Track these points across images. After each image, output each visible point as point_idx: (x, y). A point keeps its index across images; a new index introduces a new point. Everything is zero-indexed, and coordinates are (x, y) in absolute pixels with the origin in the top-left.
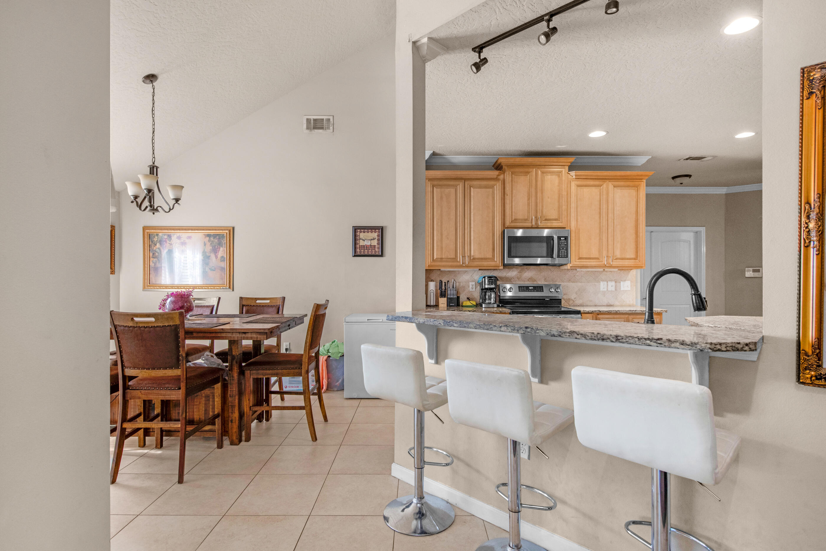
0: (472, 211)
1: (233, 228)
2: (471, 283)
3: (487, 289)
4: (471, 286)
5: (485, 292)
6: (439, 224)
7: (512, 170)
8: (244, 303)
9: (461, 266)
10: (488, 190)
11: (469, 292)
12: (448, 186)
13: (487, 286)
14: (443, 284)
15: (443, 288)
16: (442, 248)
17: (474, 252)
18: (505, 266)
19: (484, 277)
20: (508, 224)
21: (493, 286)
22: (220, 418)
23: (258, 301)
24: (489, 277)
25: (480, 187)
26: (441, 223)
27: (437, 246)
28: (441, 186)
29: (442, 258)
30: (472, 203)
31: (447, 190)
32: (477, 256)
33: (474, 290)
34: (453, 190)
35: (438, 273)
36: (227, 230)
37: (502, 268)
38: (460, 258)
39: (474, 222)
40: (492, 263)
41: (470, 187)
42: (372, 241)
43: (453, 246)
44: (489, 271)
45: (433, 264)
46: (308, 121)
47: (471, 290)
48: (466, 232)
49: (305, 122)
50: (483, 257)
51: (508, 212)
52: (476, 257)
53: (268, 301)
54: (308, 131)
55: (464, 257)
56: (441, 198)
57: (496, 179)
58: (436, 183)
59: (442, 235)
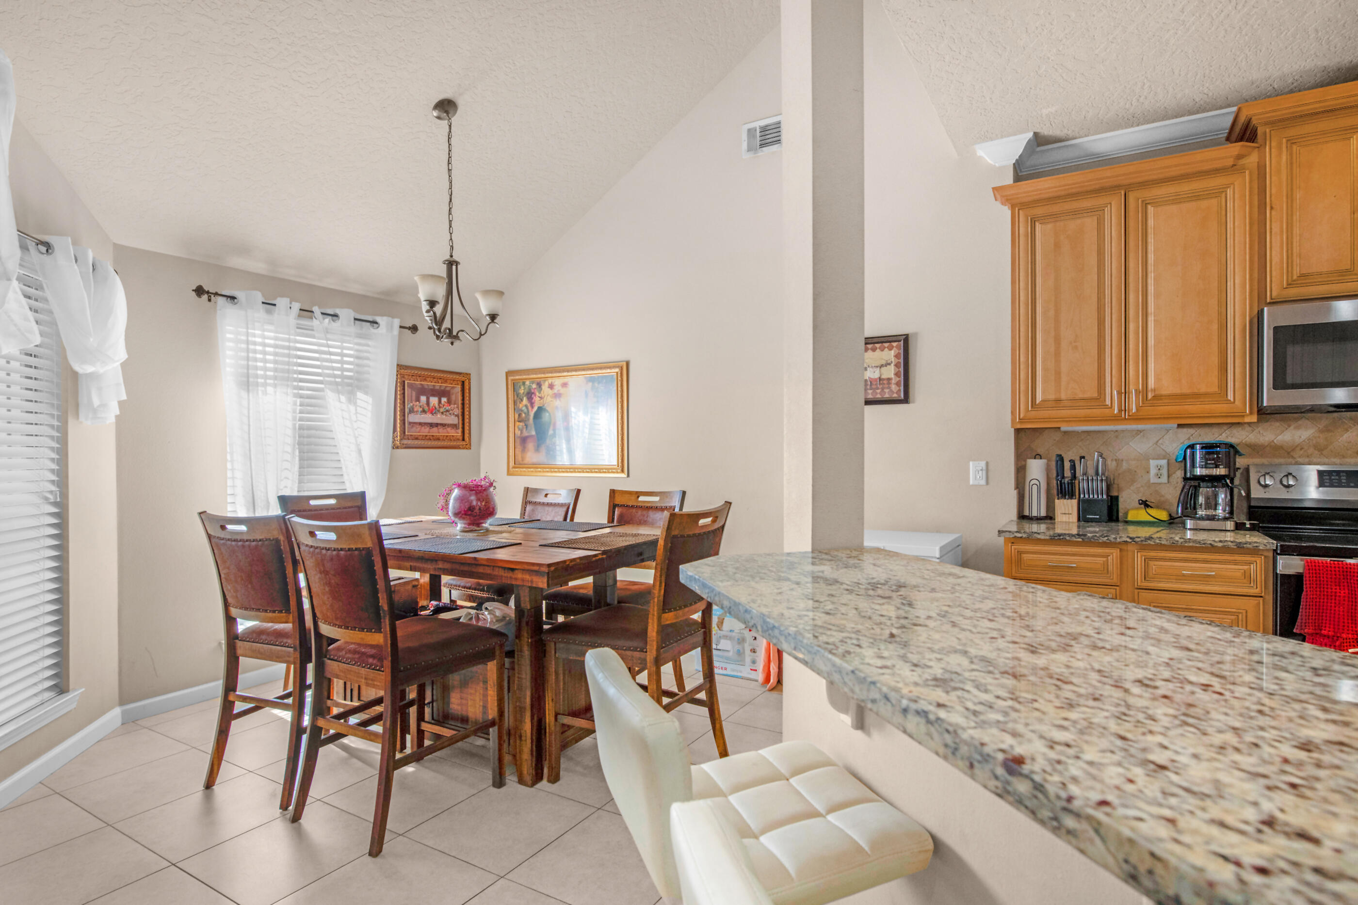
0: (1151, 268)
1: (628, 364)
2: (1153, 463)
3: (1202, 478)
4: (1153, 471)
5: (1196, 488)
6: (1052, 313)
7: (1292, 132)
8: (618, 500)
9: (1116, 419)
10: (1204, 204)
11: (1149, 485)
12: (1075, 214)
13: (1198, 472)
14: (1067, 465)
15: (1068, 473)
16: (1058, 374)
17: (1158, 379)
18: (1264, 414)
19: (1192, 447)
20: (1274, 290)
21: (1221, 471)
23: (641, 498)
24: (1209, 448)
25: (1177, 200)
26: (1057, 311)
27: (1045, 369)
28: (1053, 217)
29: (1058, 401)
30: (1151, 248)
31: (1073, 225)
32: (1168, 387)
33: (1164, 479)
34: (1090, 223)
35: (1057, 436)
36: (618, 367)
37: (1254, 418)
38: (1112, 396)
39: (1157, 296)
40: (1222, 408)
41: (1145, 205)
42: (883, 369)
43: (1091, 369)
44: (1215, 430)
45: (1033, 414)
46: (751, 132)
47: (1153, 479)
48: (1132, 326)
49: (744, 136)
50: (1186, 390)
51: (1275, 255)
52: (1164, 392)
53: (657, 499)
54: (751, 155)
55: (1124, 393)
56: (1057, 246)
57: (1234, 168)
58: (1039, 211)
59: (1057, 340)
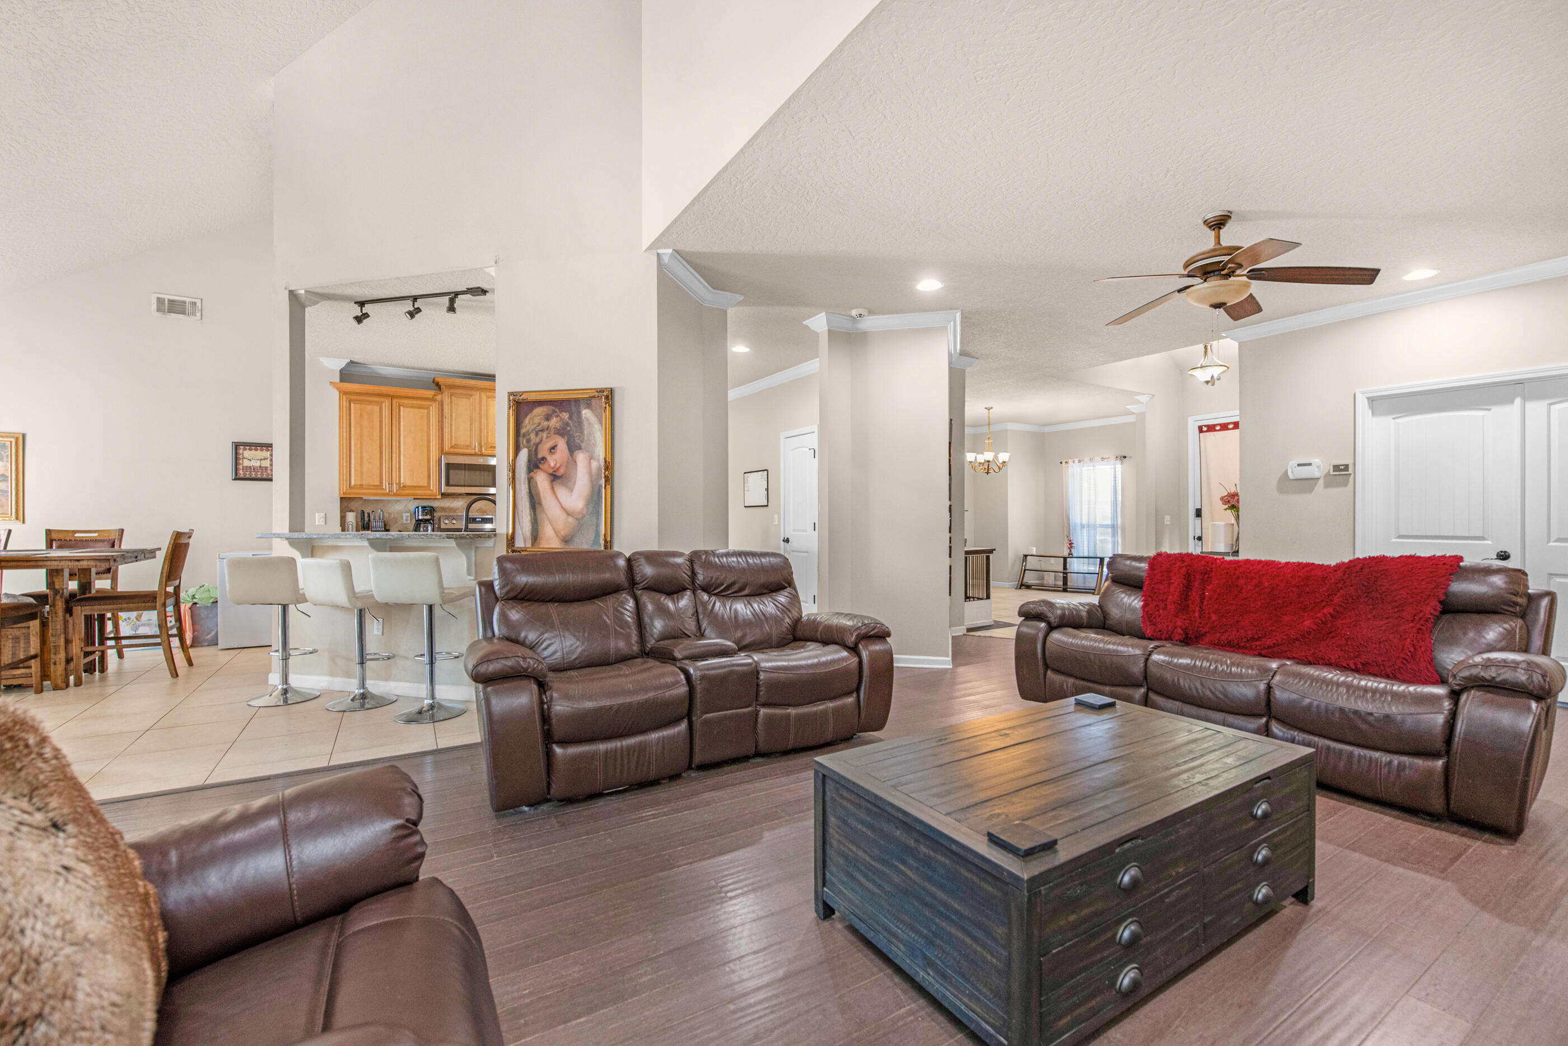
0: (402, 432)
1: (24, 436)
2: (404, 514)
3: (422, 520)
4: (404, 518)
5: (420, 524)
6: (359, 445)
7: (452, 391)
8: (54, 536)
9: (388, 495)
10: (422, 410)
11: (403, 524)
12: (370, 402)
13: (420, 517)
14: (366, 515)
15: (366, 519)
16: (362, 473)
17: (404, 479)
18: (444, 495)
19: (418, 507)
20: (447, 448)
21: (428, 517)
22: (38, 659)
23: (77, 535)
24: (423, 507)
25: (412, 407)
26: (361, 444)
27: (355, 470)
28: (360, 402)
29: (362, 485)
30: (402, 424)
31: (369, 407)
32: (408, 484)
33: (409, 522)
34: (376, 408)
35: (361, 502)
36: (13, 437)
37: (440, 497)
38: (386, 485)
39: (404, 444)
40: (428, 492)
41: (399, 406)
42: (262, 461)
43: (377, 472)
44: (429, 501)
45: (349, 491)
46: (160, 301)
47: (405, 522)
48: (394, 456)
49: (154, 301)
50: (415, 484)
51: (447, 436)
52: (407, 484)
53: (96, 535)
54: (159, 314)
55: (391, 484)
56: (361, 415)
57: (433, 399)
58: (353, 397)
59: (361, 458)
